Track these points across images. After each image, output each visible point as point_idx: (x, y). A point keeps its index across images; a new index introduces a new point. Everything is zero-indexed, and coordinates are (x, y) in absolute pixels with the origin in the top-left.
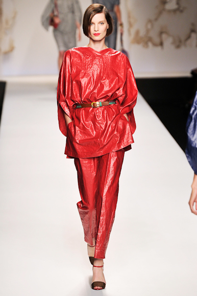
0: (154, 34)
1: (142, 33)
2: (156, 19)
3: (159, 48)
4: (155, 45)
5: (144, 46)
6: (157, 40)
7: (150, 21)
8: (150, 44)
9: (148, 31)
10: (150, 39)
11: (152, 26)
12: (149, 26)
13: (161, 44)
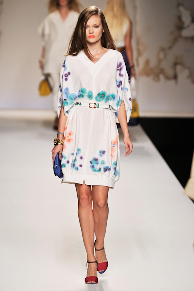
0: (167, 66)
1: (153, 64)
2: (170, 48)
3: (173, 82)
4: (168, 78)
5: (154, 79)
6: (170, 72)
7: (163, 49)
8: (162, 77)
9: (160, 61)
10: (162, 71)
11: (165, 55)
12: (162, 56)
13: (175, 77)
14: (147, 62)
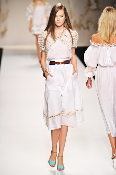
0: (84, 23)
1: (78, 22)
2: (85, 14)
4: (85, 28)
5: (78, 29)
6: (85, 26)
7: (82, 15)
8: (82, 28)
9: (81, 21)
10: (82, 25)
11: (83, 18)
12: (81, 18)
13: (88, 28)
14: (75, 22)
